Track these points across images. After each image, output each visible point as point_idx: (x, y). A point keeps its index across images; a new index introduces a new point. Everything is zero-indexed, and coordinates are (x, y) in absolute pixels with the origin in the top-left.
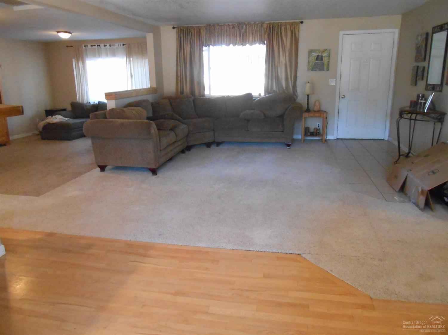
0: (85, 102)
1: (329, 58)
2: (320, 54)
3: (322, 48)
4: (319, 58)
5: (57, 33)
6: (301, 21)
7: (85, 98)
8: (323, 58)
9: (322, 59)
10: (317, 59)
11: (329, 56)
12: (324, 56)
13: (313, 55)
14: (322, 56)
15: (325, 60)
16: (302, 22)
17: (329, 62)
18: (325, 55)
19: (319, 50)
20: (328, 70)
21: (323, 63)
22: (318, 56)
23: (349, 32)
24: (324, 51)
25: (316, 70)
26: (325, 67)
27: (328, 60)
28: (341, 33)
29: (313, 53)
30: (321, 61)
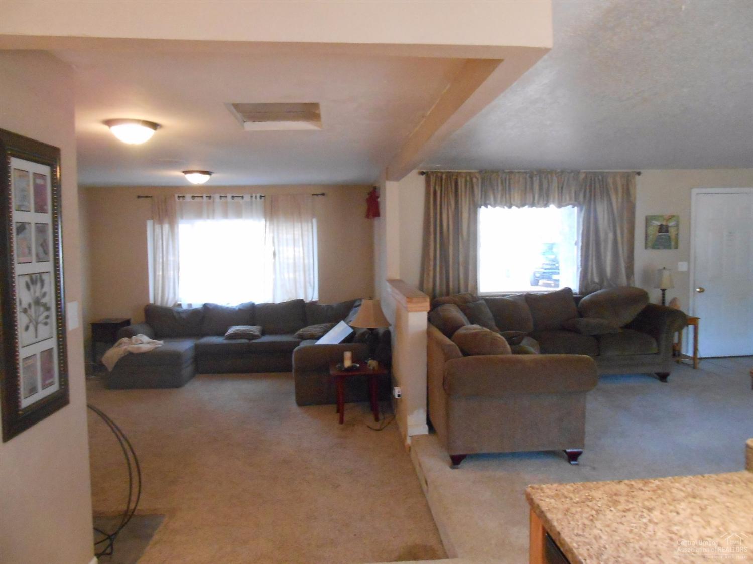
0: (170, 304)
1: (678, 230)
2: (664, 223)
3: (667, 212)
4: (663, 229)
5: (183, 174)
6: (638, 170)
7: (171, 295)
8: (669, 229)
9: (667, 231)
10: (660, 231)
11: (677, 226)
12: (671, 226)
13: (654, 225)
14: (667, 227)
15: (672, 232)
16: (639, 173)
17: (677, 234)
18: (671, 224)
19: (662, 216)
20: (676, 248)
21: (669, 237)
22: (661, 226)
23: (704, 190)
24: (671, 217)
25: (658, 249)
26: (673, 243)
27: (676, 233)
28: (695, 191)
29: (653, 222)
30: (665, 234)
